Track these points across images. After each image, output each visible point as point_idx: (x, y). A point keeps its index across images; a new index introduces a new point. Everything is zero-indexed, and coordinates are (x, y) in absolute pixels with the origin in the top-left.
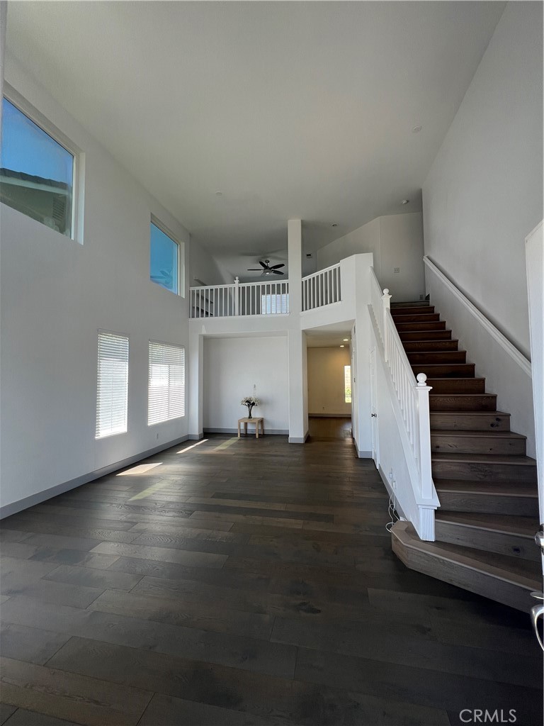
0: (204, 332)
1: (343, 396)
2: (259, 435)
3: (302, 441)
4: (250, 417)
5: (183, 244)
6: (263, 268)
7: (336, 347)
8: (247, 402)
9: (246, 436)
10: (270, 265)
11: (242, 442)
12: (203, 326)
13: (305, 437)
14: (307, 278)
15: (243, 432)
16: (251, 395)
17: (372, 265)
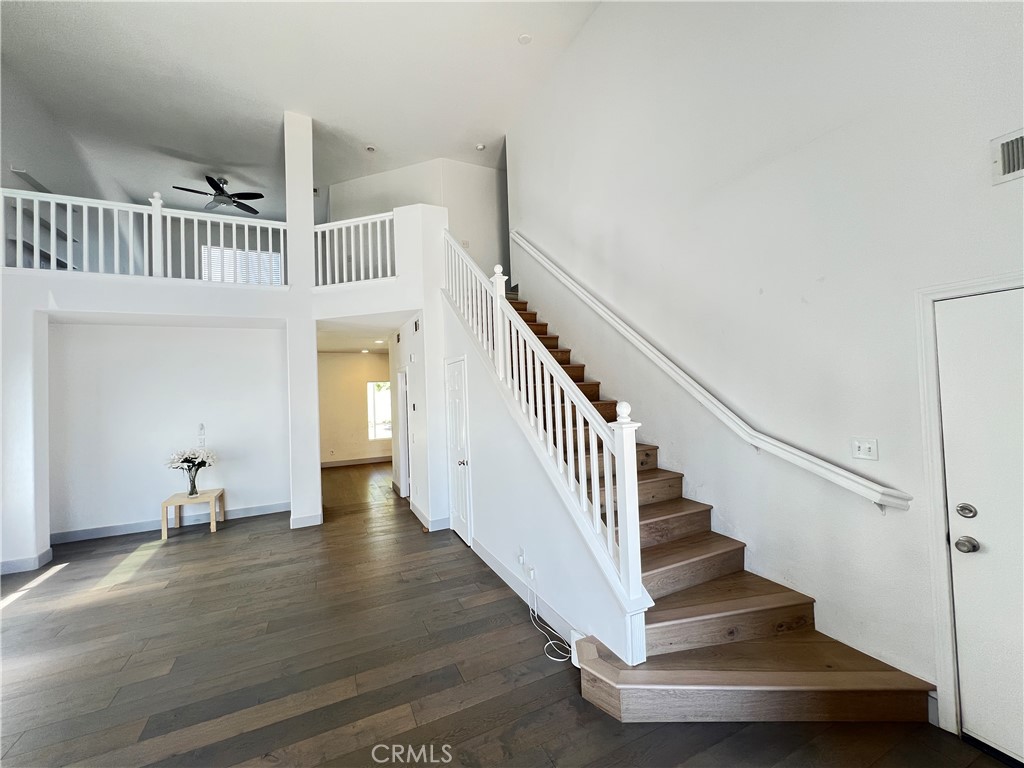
0: (53, 306)
3: (319, 521)
4: (193, 492)
7: (355, 353)
8: (186, 460)
9: (182, 532)
11: (172, 549)
12: (51, 291)
13: (322, 513)
14: (325, 227)
15: (174, 524)
17: (447, 228)
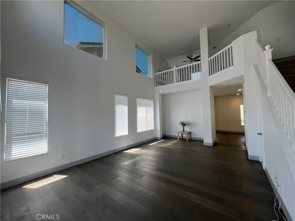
0: (161, 92)
1: (240, 121)
2: (188, 139)
3: (211, 145)
4: (184, 131)
5: (151, 55)
6: (190, 60)
7: (234, 95)
8: (182, 123)
9: (182, 139)
10: (193, 58)
11: (180, 142)
12: (161, 90)
13: (213, 143)
14: (211, 58)
16: (184, 120)
17: (256, 38)
